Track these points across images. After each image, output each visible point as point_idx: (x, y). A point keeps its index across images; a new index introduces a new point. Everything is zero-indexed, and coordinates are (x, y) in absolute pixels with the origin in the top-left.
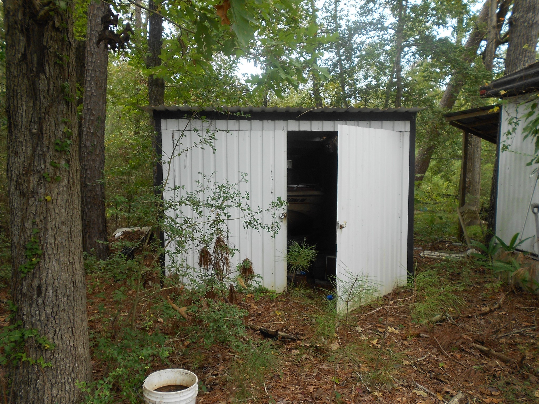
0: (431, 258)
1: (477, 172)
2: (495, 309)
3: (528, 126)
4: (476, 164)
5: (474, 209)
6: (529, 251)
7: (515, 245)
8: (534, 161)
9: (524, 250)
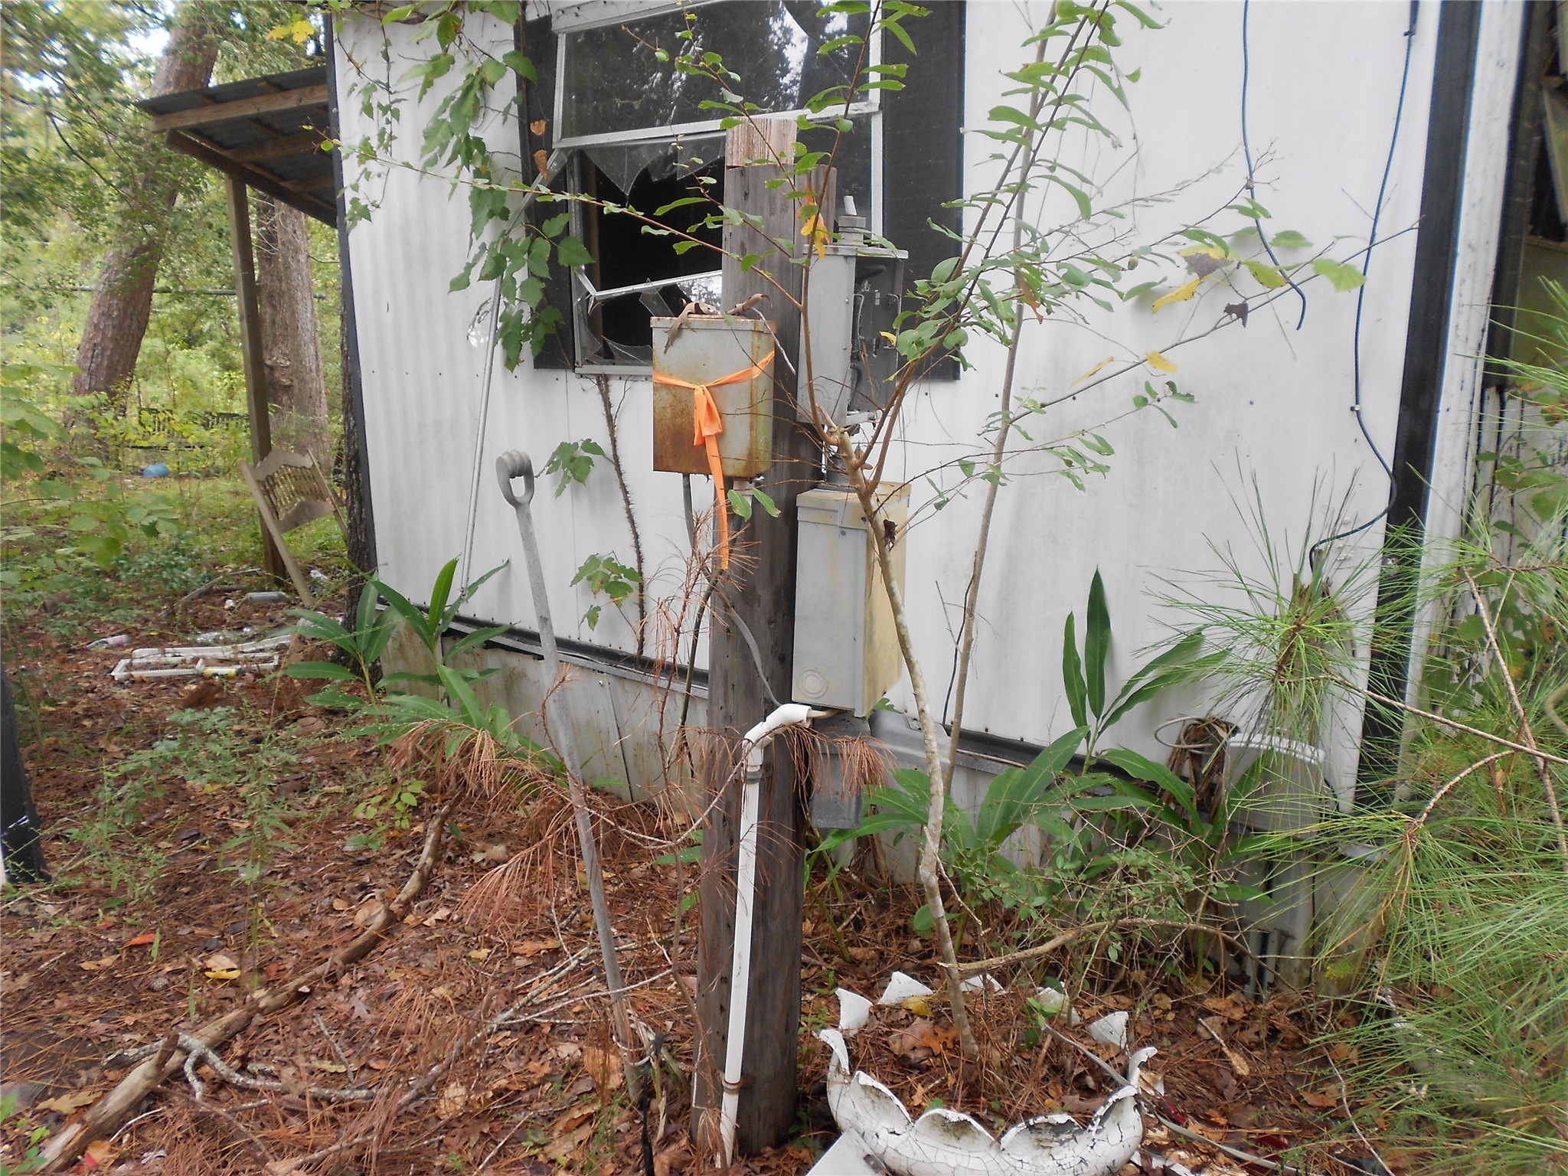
0: (159, 680)
1: (307, 337)
2: (407, 906)
3: (438, 123)
4: (300, 307)
5: (307, 462)
6: (497, 621)
7: (451, 599)
8: (476, 272)
9: (480, 617)
